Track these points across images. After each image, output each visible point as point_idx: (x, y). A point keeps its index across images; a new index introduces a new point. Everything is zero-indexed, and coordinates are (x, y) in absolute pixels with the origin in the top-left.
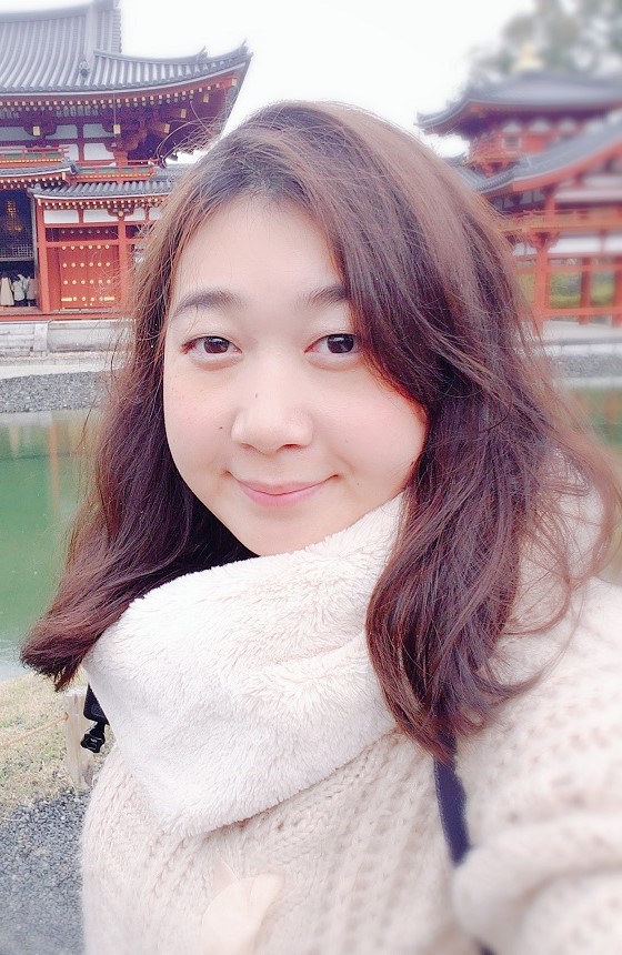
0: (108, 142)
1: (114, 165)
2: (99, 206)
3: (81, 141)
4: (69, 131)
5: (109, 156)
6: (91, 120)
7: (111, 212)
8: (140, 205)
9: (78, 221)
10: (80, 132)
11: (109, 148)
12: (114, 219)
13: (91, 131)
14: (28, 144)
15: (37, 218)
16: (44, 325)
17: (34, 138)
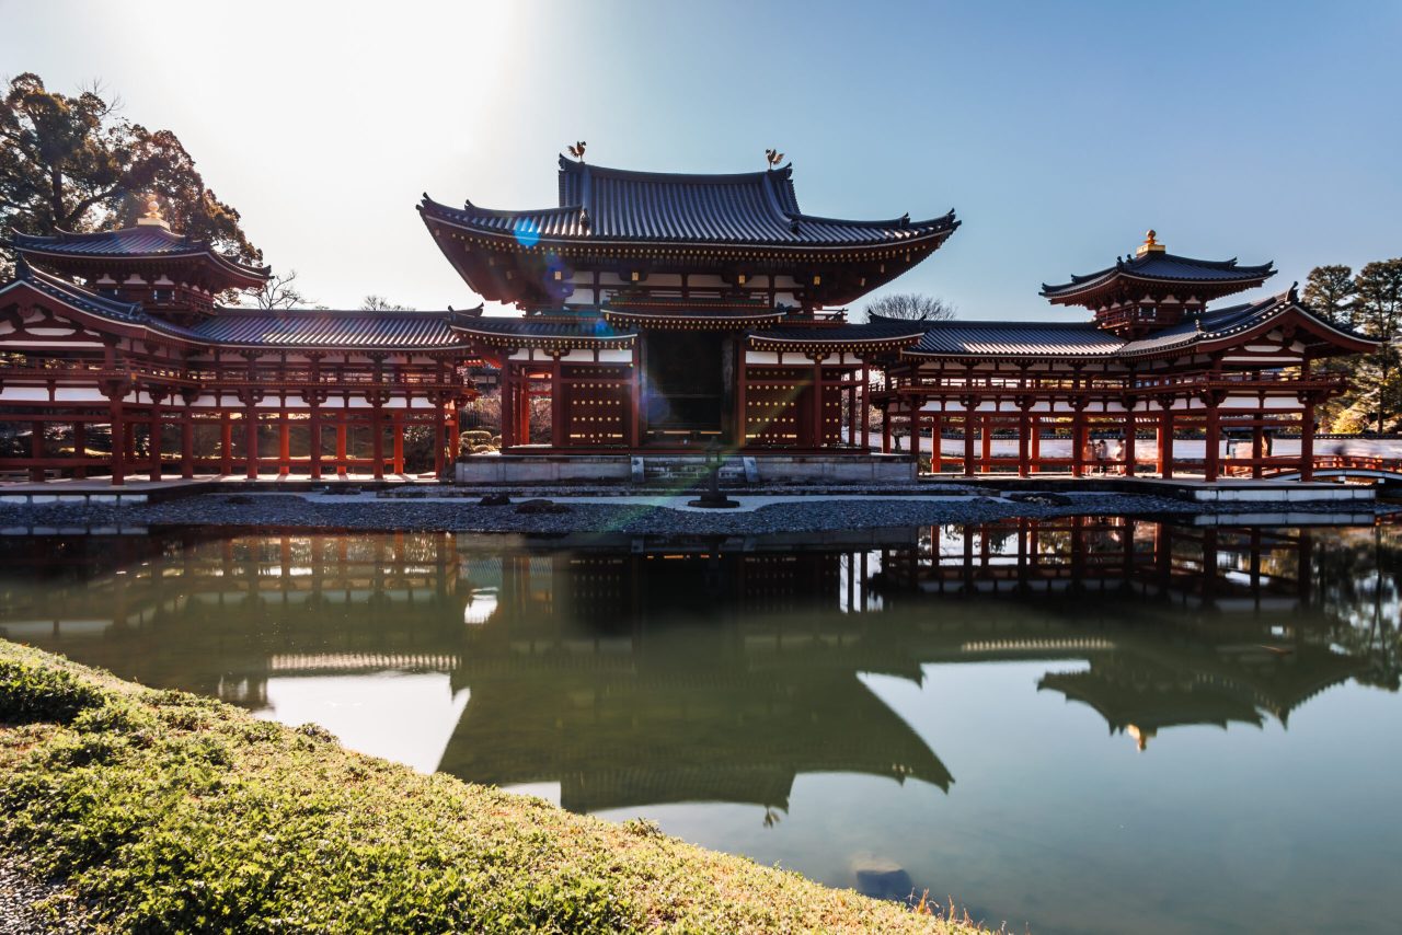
0: (796, 293)
1: (802, 312)
2: (798, 351)
3: (772, 291)
4: (762, 282)
5: (796, 304)
6: (784, 272)
7: (808, 357)
8: (836, 351)
9: (776, 362)
10: (772, 282)
11: (797, 298)
12: (812, 362)
13: (780, 282)
14: (721, 290)
15: (738, 358)
16: (753, 459)
17: (730, 286)
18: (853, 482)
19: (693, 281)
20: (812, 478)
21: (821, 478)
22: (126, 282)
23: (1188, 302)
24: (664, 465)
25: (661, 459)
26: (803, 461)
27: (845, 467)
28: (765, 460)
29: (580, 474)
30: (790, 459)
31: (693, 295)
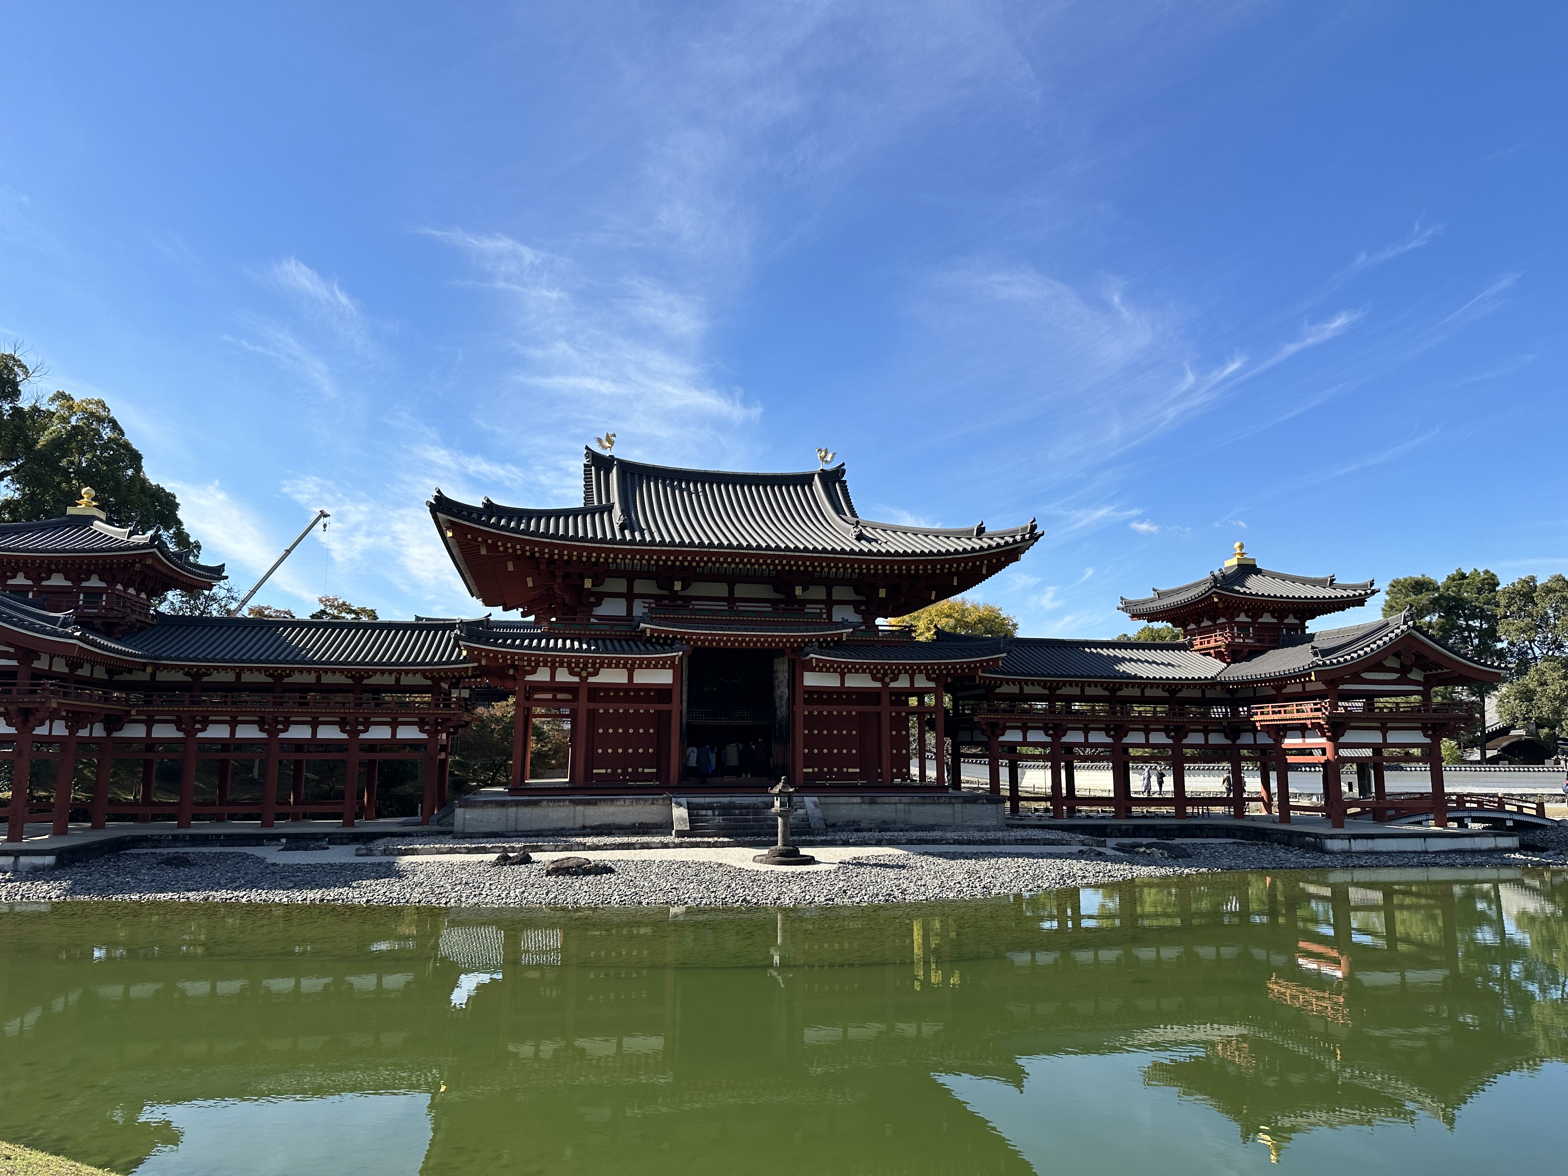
0: (856, 605)
1: (863, 627)
2: (864, 672)
3: (830, 603)
4: (819, 593)
5: (859, 619)
6: (843, 582)
7: (875, 679)
8: (906, 672)
9: (838, 684)
10: (829, 594)
11: (857, 611)
12: (878, 685)
13: (839, 593)
14: (773, 602)
15: (794, 680)
16: (816, 799)
17: (781, 597)
18: (932, 828)
19: (741, 590)
20: (884, 822)
21: (895, 822)
22: (44, 583)
23: (1286, 621)
24: (709, 807)
25: (708, 800)
26: (873, 802)
27: (922, 808)
28: (829, 800)
29: (609, 820)
30: (859, 800)
31: (742, 606)
